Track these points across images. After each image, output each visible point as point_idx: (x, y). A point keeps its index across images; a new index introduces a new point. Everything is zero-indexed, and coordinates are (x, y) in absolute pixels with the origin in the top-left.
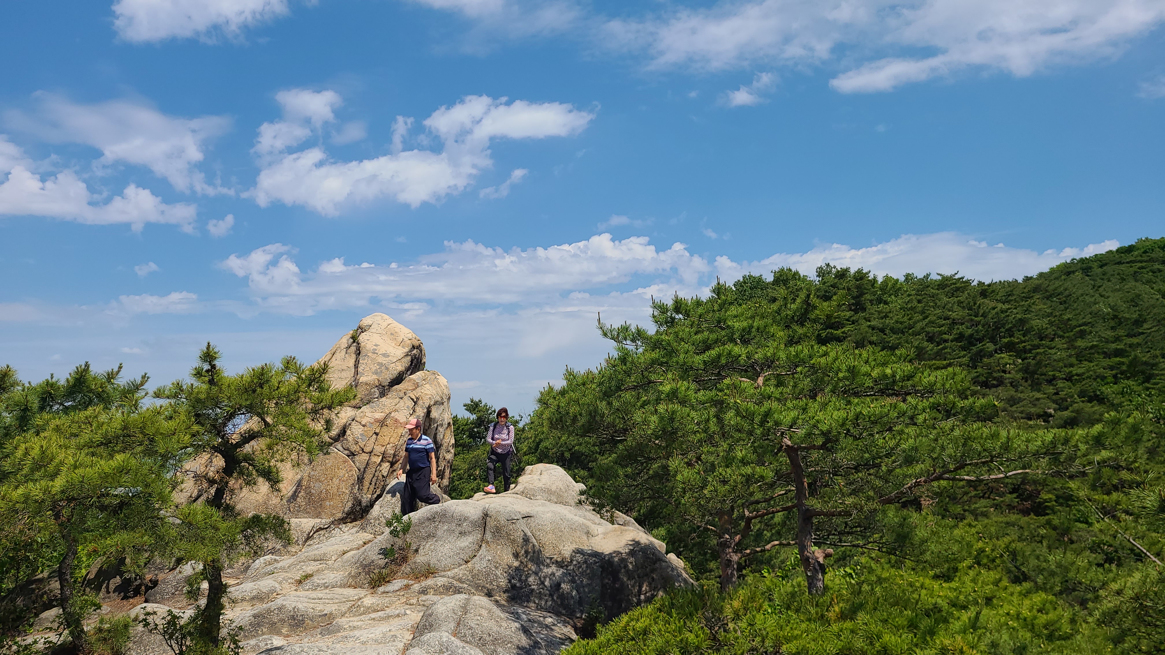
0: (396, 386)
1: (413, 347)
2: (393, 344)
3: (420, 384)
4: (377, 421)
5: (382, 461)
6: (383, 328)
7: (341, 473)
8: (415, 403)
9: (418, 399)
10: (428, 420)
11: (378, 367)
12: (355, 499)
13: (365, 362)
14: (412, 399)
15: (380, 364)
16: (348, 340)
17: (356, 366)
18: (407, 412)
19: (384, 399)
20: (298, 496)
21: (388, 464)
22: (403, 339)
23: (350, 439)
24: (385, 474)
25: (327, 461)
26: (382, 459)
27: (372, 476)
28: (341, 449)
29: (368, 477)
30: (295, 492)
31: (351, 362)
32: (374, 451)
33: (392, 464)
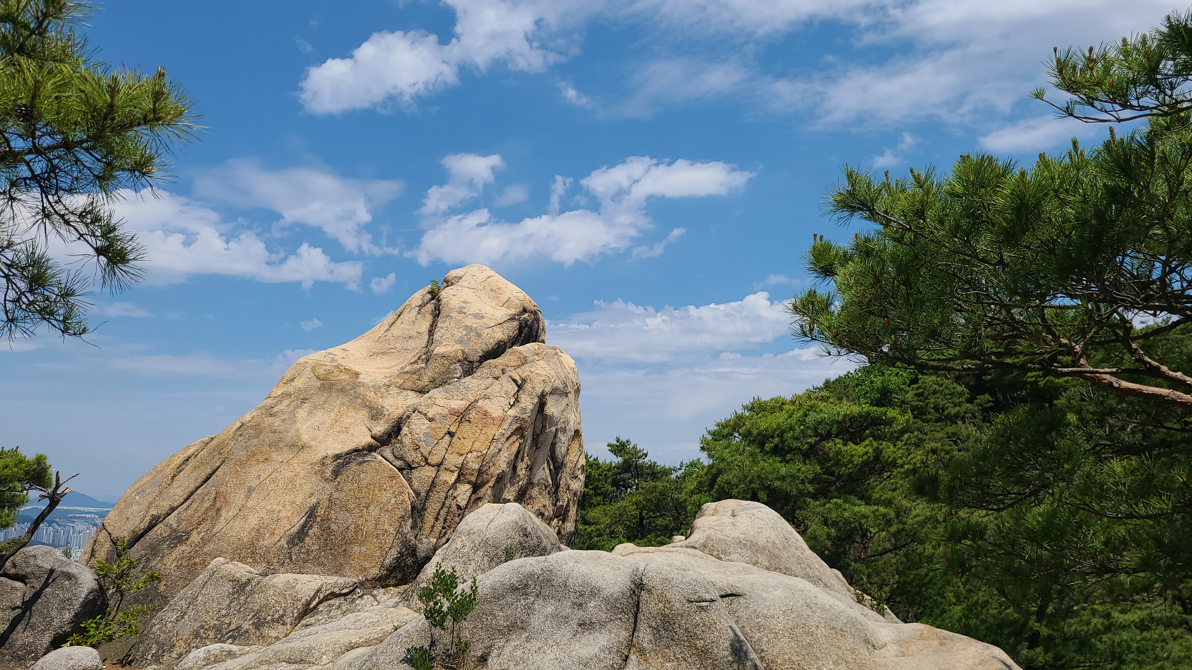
0: (491, 361)
1: (525, 310)
2: (493, 304)
3: (529, 360)
4: (453, 413)
5: (458, 480)
6: (479, 280)
7: (385, 496)
8: (520, 387)
9: (524, 380)
10: (540, 418)
11: (465, 333)
12: (405, 543)
13: (445, 325)
14: (515, 381)
15: (469, 329)
16: (423, 296)
17: (431, 332)
18: (505, 402)
19: (468, 379)
20: (307, 534)
21: (468, 486)
22: (509, 298)
23: (407, 441)
24: (463, 504)
25: (362, 476)
26: (459, 477)
27: (439, 505)
28: (390, 457)
29: (433, 507)
30: (304, 526)
31: (424, 326)
32: (446, 462)
33: (476, 487)
